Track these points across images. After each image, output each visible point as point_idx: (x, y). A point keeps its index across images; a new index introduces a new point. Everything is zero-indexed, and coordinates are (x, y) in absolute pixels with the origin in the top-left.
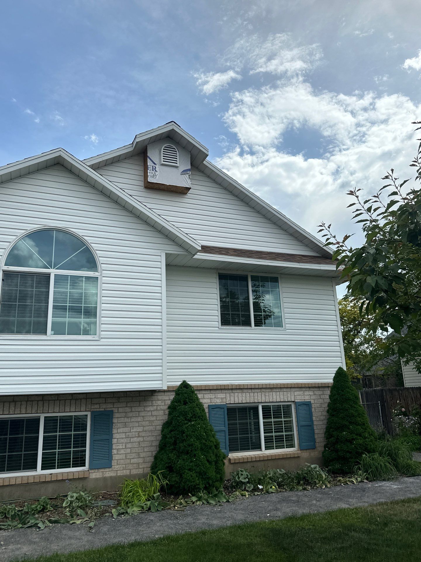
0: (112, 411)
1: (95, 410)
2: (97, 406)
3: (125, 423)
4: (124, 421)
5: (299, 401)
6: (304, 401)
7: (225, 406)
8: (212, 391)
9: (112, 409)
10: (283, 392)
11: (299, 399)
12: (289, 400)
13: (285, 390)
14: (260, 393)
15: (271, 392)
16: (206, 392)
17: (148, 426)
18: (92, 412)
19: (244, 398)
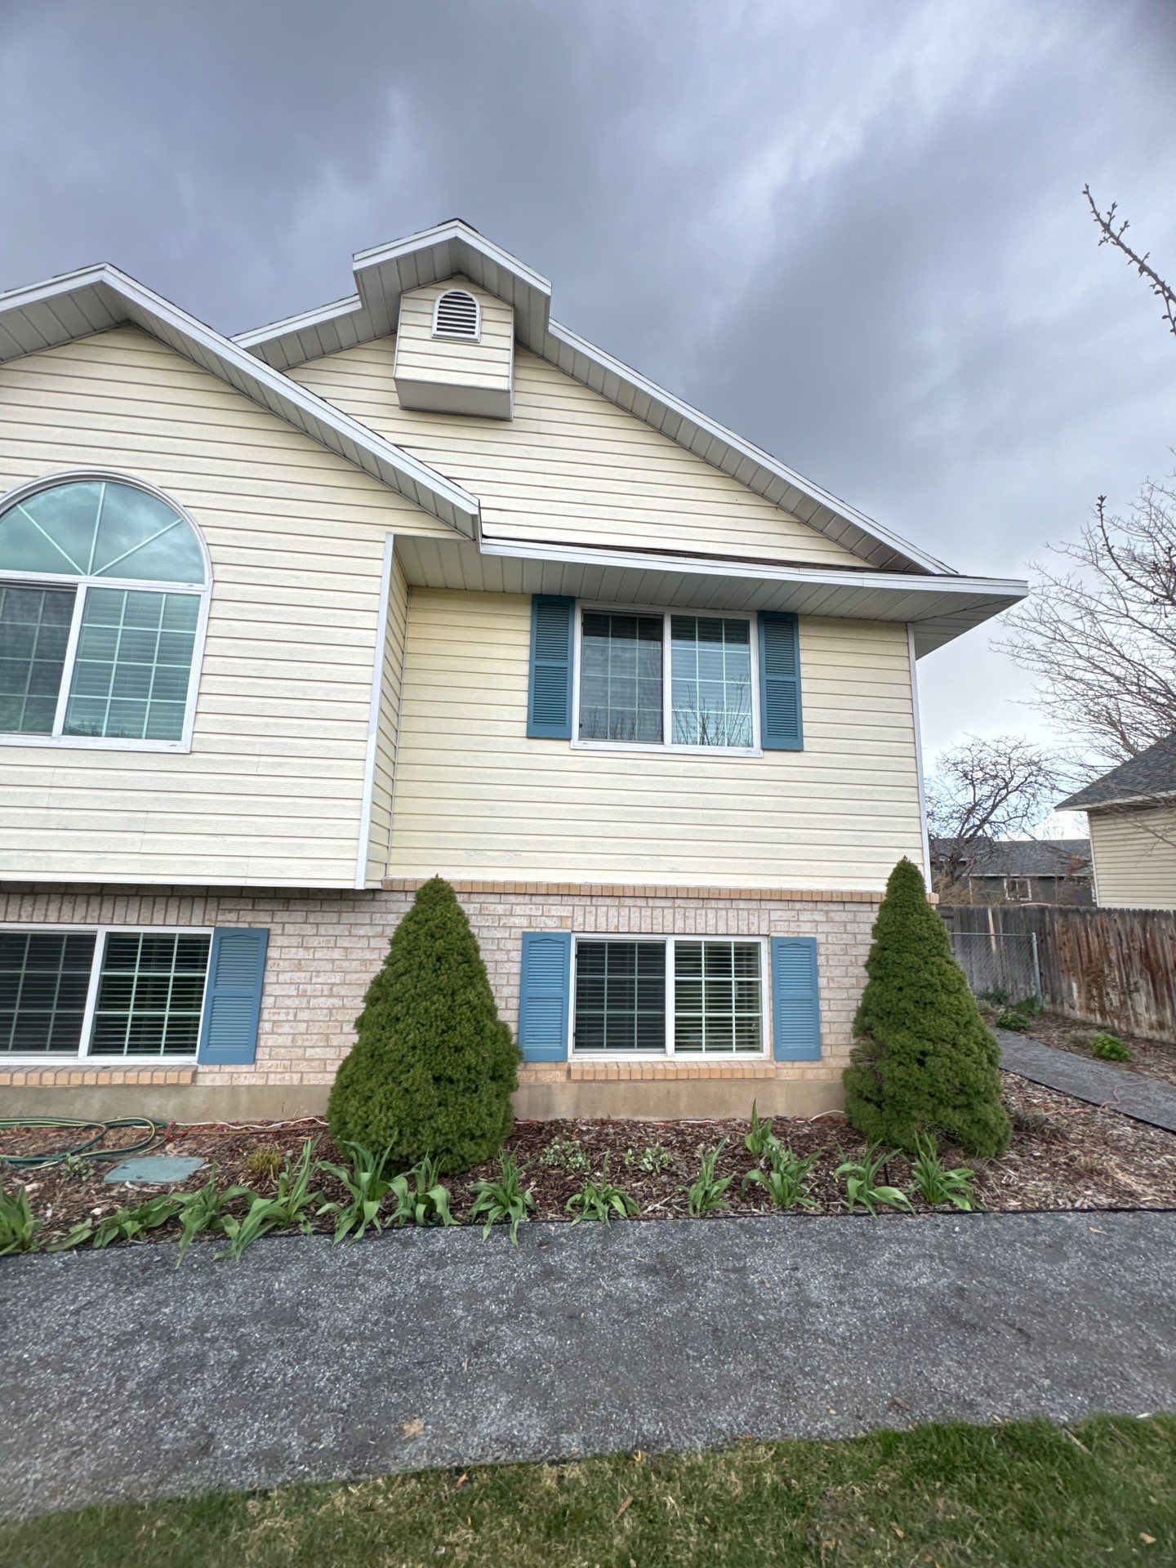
0: (269, 930)
1: (227, 925)
2: (231, 917)
3: (300, 960)
4: (296, 957)
5: (781, 935)
6: (796, 935)
7: (568, 936)
8: (535, 899)
9: (268, 926)
10: (738, 909)
11: (781, 931)
12: (754, 930)
13: (742, 905)
14: (671, 911)
15: (702, 908)
16: (520, 899)
17: (356, 972)
18: (217, 930)
19: (624, 921)
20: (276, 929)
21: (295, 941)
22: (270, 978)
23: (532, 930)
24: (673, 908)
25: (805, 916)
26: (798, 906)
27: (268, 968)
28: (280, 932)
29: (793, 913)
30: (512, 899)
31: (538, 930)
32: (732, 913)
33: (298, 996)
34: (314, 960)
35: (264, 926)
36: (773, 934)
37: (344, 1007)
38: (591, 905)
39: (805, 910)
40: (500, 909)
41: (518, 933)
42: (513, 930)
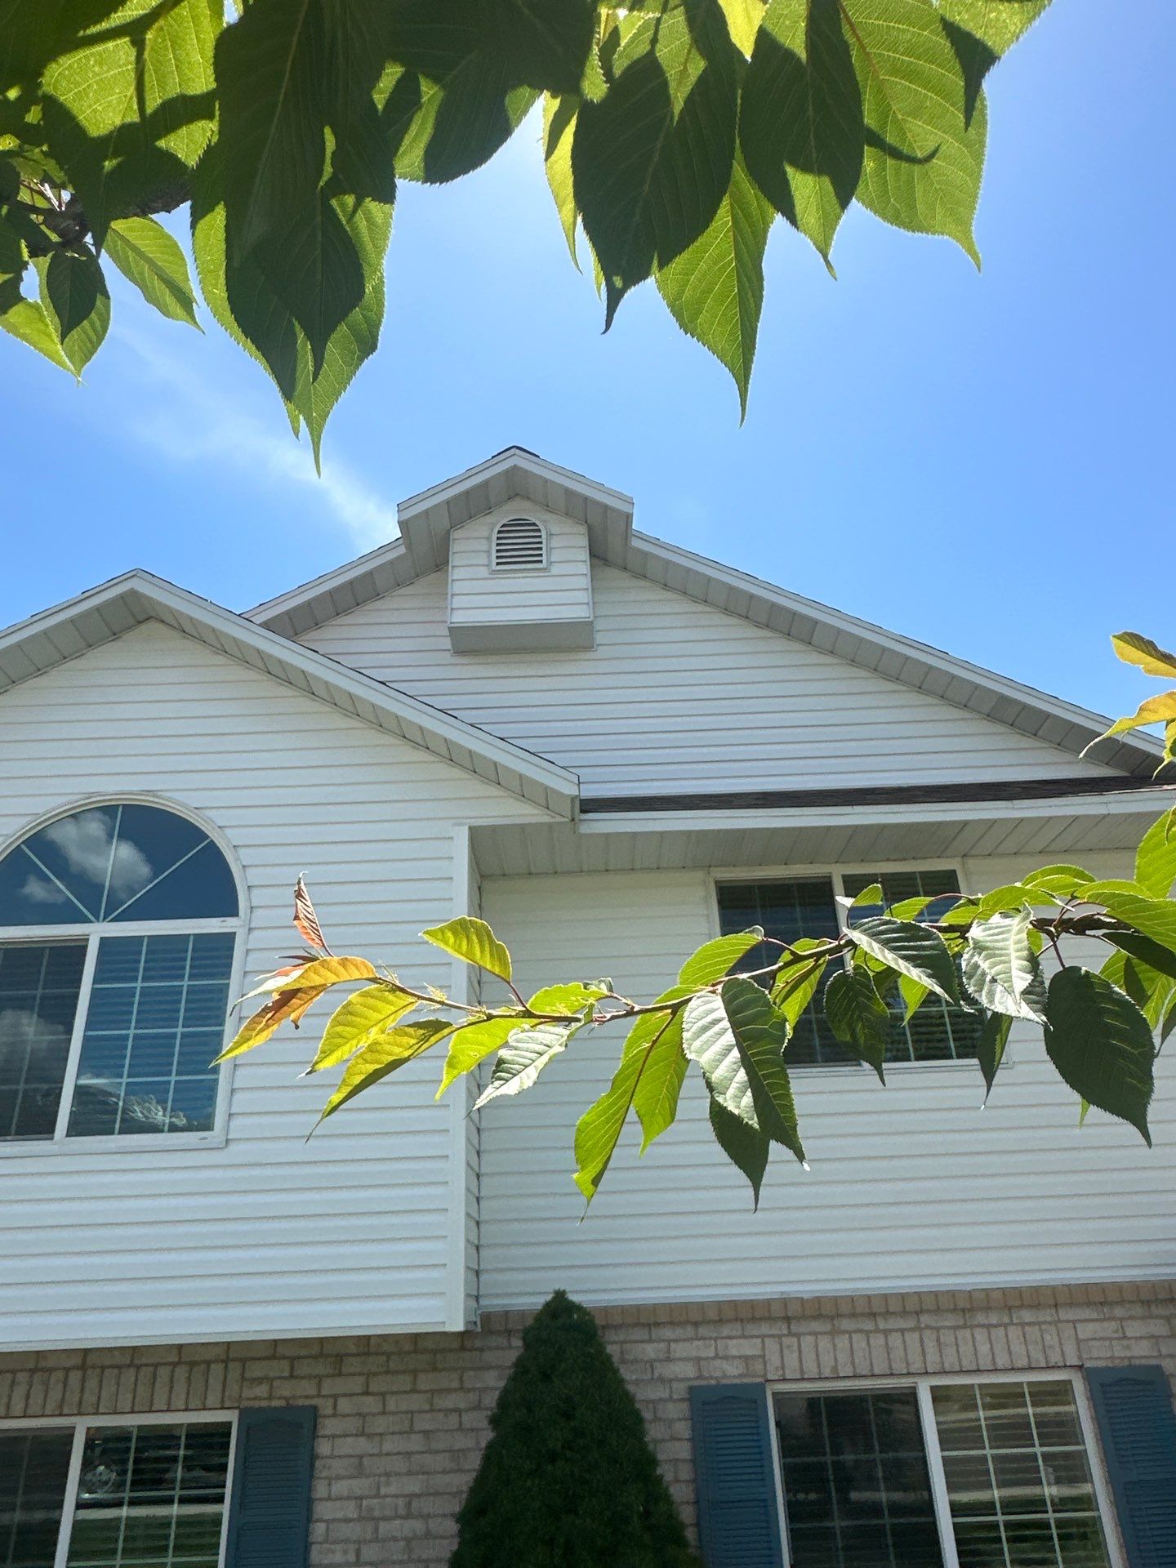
0: (315, 1408)
1: (257, 1404)
2: (262, 1390)
3: (361, 1457)
4: (355, 1452)
5: (1101, 1364)
6: (1126, 1363)
7: (761, 1388)
8: (703, 1331)
9: (314, 1402)
10: (1023, 1325)
11: (1100, 1356)
12: (1055, 1358)
13: (1027, 1316)
14: (916, 1335)
15: (965, 1327)
16: (679, 1332)
17: (444, 1472)
18: (244, 1413)
19: (843, 1358)
20: (326, 1407)
21: (351, 1425)
22: (320, 1490)
23: (704, 1383)
24: (917, 1328)
25: (1134, 1329)
26: (1119, 1312)
27: (317, 1473)
28: (329, 1411)
29: (1113, 1325)
30: (668, 1333)
31: (713, 1382)
32: (1012, 1330)
33: (361, 1519)
34: (380, 1455)
35: (308, 1402)
36: (1088, 1364)
37: (428, 1535)
38: (790, 1334)
39: (1131, 1318)
40: (651, 1351)
41: (680, 1389)
42: (675, 1385)
